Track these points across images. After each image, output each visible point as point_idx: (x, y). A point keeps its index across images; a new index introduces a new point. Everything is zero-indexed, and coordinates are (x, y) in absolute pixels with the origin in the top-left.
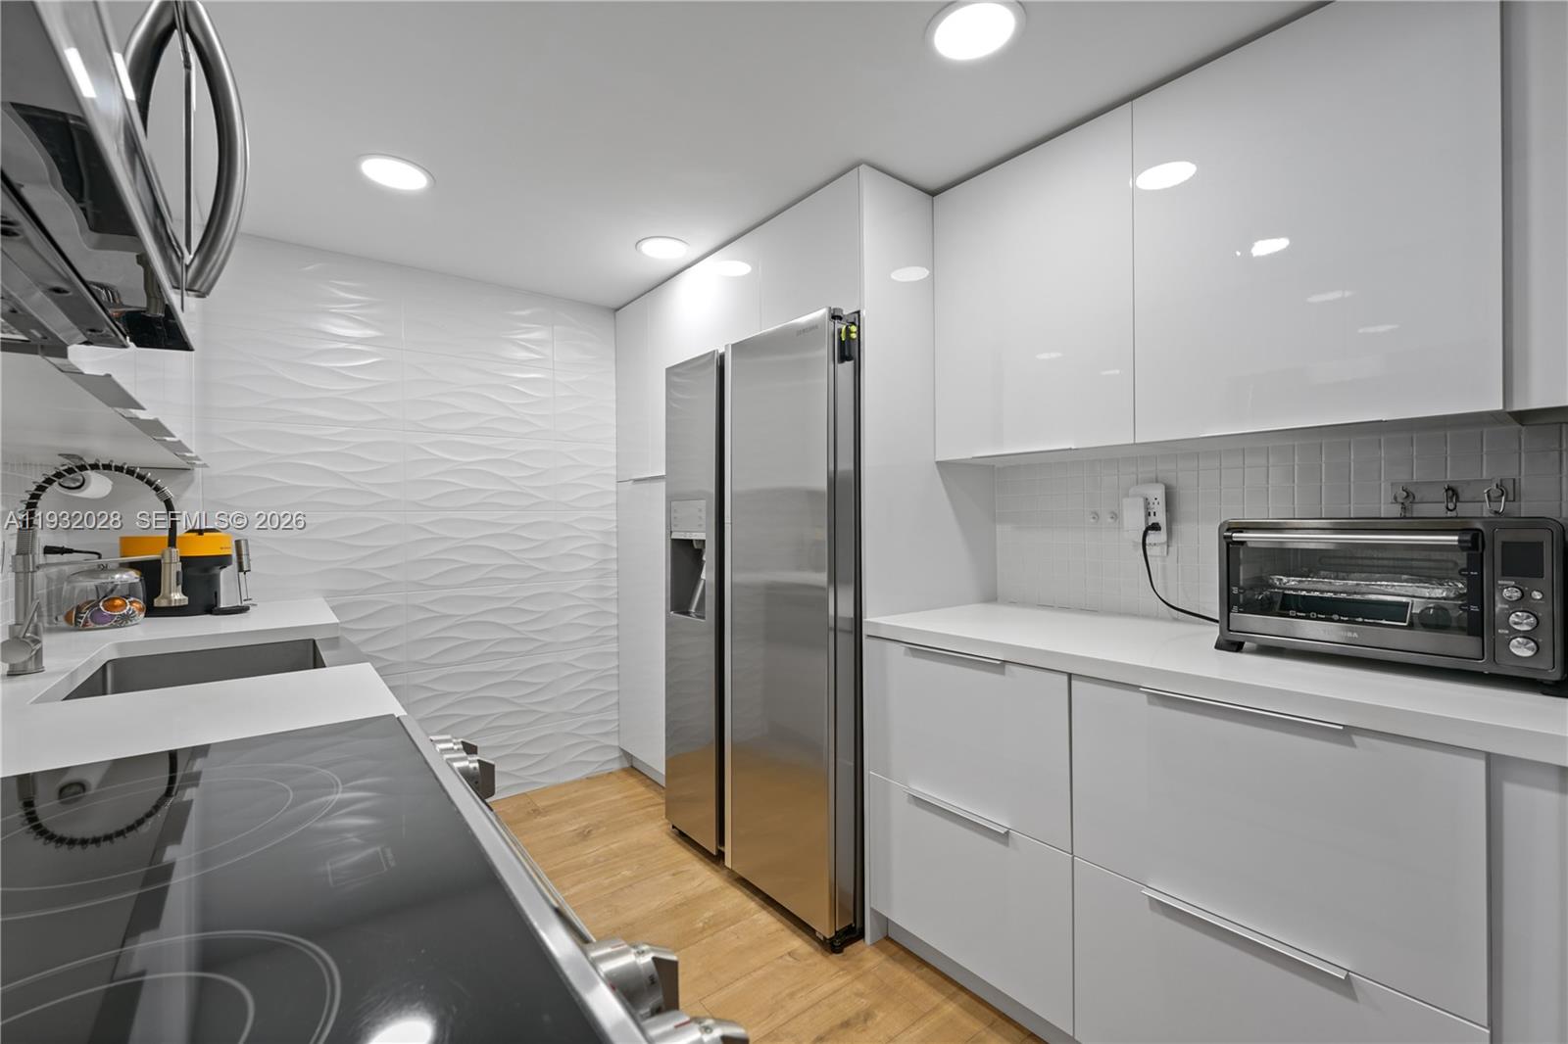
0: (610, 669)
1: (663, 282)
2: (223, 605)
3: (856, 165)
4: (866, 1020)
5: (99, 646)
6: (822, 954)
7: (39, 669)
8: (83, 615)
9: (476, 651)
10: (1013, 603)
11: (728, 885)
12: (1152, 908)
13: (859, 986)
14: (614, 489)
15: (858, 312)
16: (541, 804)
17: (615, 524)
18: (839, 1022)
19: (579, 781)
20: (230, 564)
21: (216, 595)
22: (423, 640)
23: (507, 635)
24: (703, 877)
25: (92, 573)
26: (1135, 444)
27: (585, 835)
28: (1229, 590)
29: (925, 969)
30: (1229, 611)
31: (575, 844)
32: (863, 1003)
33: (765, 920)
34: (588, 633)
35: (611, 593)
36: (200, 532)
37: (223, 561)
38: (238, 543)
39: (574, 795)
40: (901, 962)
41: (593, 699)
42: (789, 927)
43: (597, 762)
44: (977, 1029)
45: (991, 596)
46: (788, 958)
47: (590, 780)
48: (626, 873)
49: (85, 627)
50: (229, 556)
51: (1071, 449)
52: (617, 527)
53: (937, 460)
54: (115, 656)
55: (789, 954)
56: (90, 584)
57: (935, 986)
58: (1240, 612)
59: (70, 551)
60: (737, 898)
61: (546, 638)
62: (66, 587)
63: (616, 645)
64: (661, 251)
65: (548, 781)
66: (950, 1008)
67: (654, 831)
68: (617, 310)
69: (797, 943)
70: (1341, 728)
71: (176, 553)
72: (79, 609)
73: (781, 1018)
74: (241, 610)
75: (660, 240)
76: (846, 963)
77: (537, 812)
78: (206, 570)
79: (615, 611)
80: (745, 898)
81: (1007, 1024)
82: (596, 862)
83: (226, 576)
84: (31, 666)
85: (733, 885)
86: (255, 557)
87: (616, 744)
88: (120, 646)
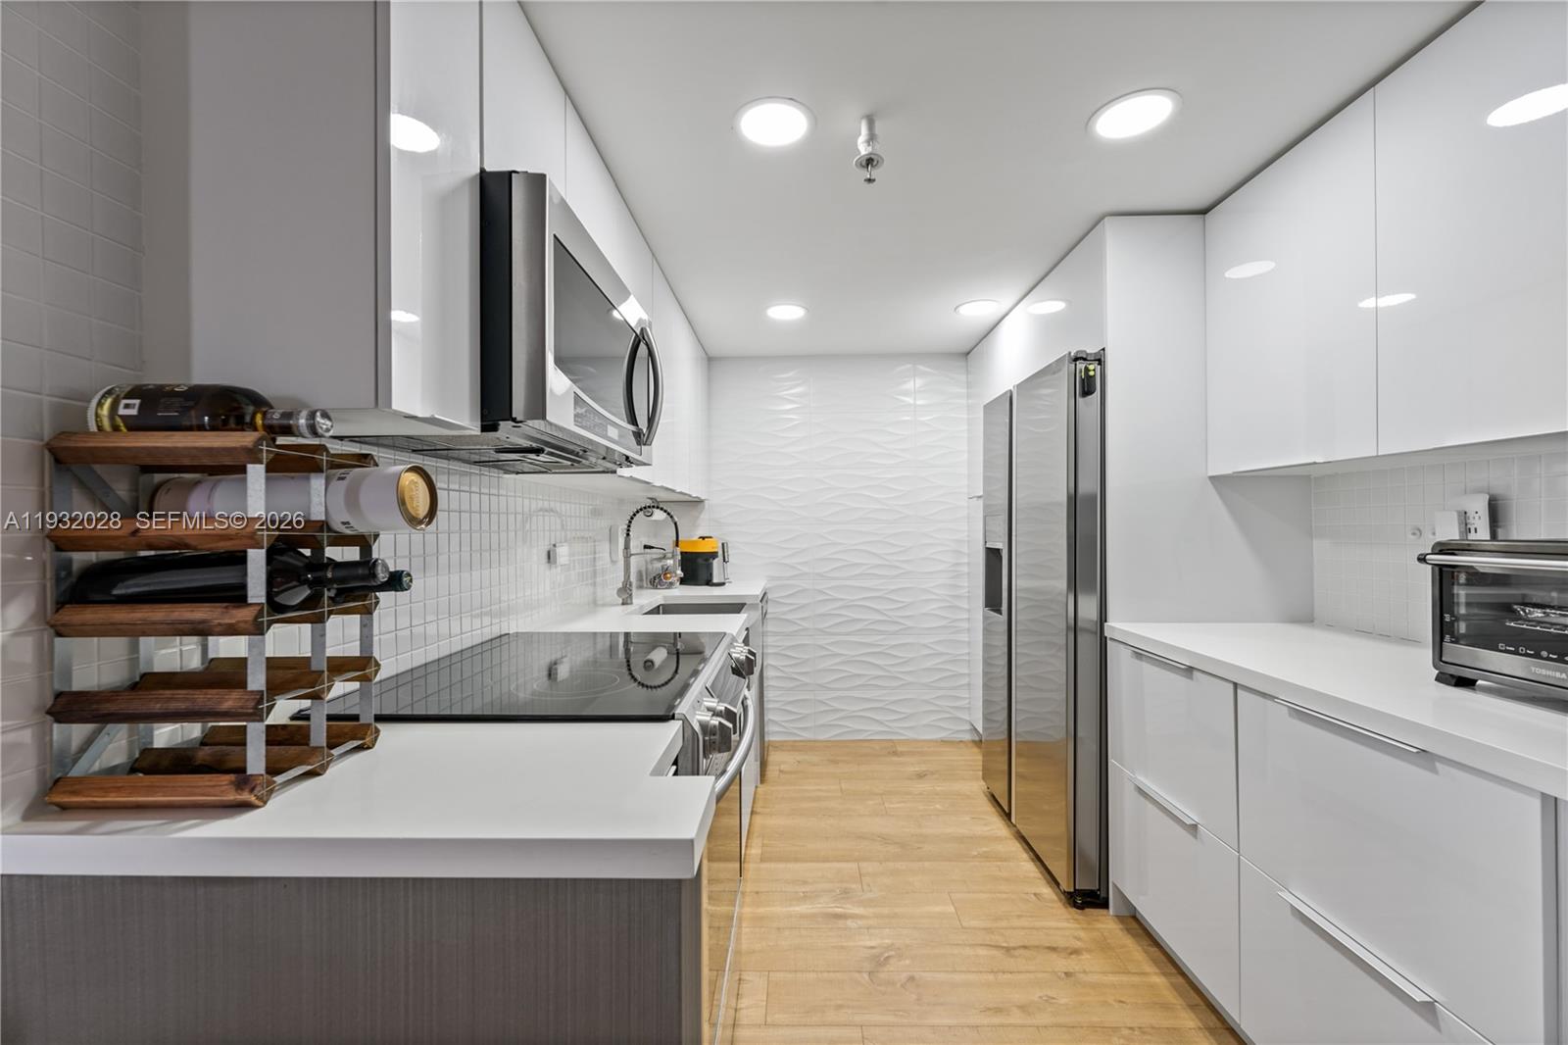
0: (963, 655)
1: (992, 329)
2: (715, 581)
3: (1102, 218)
4: (1071, 954)
5: (658, 597)
6: (1064, 905)
7: (631, 603)
8: (657, 581)
9: (859, 626)
10: (1330, 626)
11: (1012, 837)
12: (1293, 914)
13: (1082, 934)
14: (966, 504)
15: (1104, 349)
16: (900, 749)
17: (966, 534)
18: (1048, 945)
19: (936, 741)
20: (717, 557)
21: (711, 575)
22: (824, 615)
23: (879, 617)
24: (997, 826)
25: (660, 560)
26: (1378, 456)
27: (921, 776)
28: (1442, 618)
29: (1156, 949)
30: (1442, 639)
31: (911, 779)
32: (1078, 944)
33: (1029, 868)
34: (944, 623)
35: (964, 592)
36: (703, 538)
37: (714, 555)
38: (723, 544)
39: (926, 749)
40: (1134, 936)
41: (945, 677)
42: (1045, 878)
43: (950, 730)
44: (1175, 1001)
45: (1305, 617)
46: (1032, 896)
47: (944, 742)
48: (938, 806)
49: (656, 588)
50: (717, 553)
51: (1315, 463)
52: (968, 536)
53: (1210, 474)
54: (663, 602)
55: (1035, 894)
56: (658, 565)
57: (1155, 962)
58: (1452, 642)
59: (653, 548)
60: (1016, 847)
61: (909, 623)
62: (650, 567)
63: (966, 635)
64: (976, 310)
65: (911, 735)
66: (1159, 980)
67: (977, 787)
68: (968, 353)
69: (1047, 891)
70: (1415, 750)
71: (679, 550)
72: (655, 578)
73: (1004, 924)
74: (723, 584)
75: (973, 303)
76: (1081, 917)
77: (895, 753)
78: (707, 560)
79: (966, 606)
80: (1021, 849)
81: (1209, 1012)
82: (921, 794)
83: (716, 563)
84: (629, 601)
85: (1017, 839)
86: (731, 552)
87: (968, 719)
88: (665, 597)
